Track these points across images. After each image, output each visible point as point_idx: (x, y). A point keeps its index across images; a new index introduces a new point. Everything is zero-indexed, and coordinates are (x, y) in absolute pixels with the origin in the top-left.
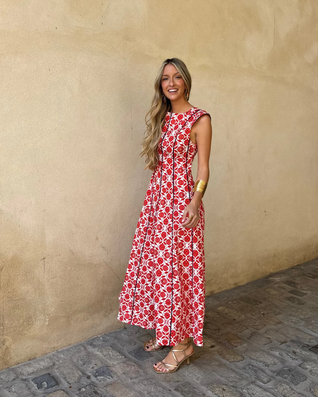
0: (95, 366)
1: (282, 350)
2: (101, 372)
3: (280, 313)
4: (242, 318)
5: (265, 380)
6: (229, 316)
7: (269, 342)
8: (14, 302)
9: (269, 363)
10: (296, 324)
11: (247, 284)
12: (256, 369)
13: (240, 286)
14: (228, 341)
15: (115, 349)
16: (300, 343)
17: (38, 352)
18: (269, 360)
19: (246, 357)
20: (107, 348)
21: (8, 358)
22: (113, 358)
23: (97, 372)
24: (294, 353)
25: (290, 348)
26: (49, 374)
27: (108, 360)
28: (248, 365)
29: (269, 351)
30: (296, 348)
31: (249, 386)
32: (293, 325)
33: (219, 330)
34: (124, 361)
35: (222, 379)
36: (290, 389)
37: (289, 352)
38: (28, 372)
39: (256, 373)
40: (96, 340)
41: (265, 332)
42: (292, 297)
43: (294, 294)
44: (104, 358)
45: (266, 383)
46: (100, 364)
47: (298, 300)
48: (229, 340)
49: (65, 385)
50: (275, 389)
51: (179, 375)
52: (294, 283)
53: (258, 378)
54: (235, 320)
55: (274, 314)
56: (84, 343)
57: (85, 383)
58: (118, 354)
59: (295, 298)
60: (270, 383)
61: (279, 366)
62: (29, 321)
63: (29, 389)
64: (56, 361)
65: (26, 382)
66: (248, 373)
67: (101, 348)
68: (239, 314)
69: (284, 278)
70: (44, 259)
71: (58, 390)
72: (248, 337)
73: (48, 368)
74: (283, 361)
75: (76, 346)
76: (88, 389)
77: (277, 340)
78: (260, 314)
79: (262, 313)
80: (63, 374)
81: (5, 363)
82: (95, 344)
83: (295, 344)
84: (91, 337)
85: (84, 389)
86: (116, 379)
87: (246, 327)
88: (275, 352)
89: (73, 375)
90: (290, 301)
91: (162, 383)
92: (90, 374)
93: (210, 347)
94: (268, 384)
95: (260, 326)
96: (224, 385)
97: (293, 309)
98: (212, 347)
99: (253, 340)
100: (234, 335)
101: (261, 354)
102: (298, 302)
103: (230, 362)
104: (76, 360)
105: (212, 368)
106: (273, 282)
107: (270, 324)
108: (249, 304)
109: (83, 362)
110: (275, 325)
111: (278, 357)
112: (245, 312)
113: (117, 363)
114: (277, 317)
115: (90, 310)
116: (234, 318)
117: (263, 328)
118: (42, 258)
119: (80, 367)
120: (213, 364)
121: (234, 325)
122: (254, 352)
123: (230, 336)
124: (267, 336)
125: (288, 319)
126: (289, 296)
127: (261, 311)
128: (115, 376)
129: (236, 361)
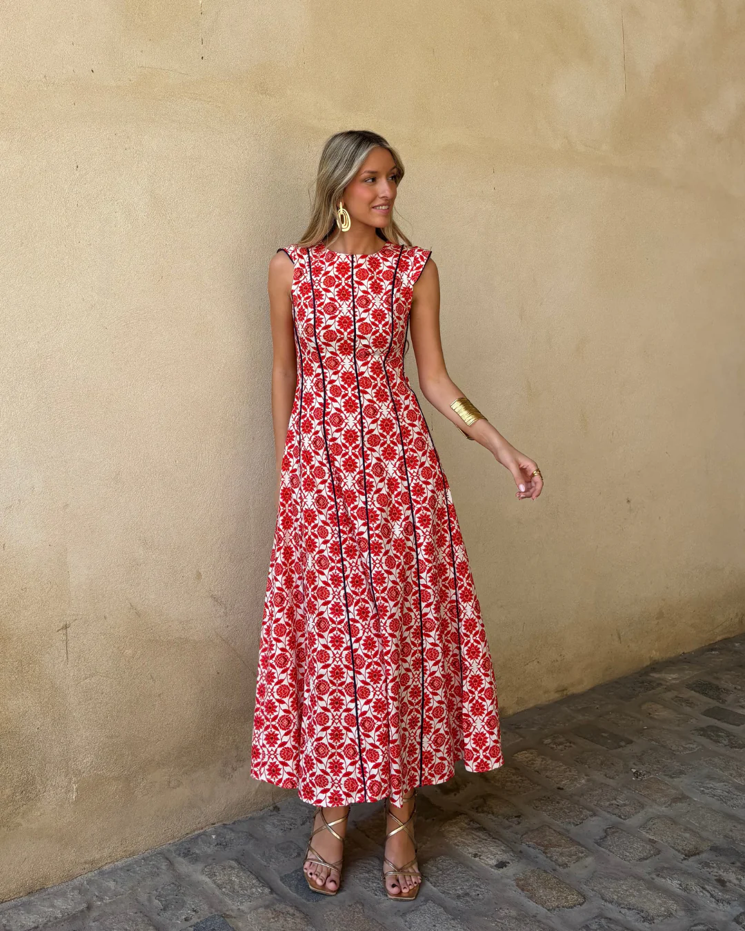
0: (193, 913)
1: (689, 874)
3: (681, 772)
4: (580, 783)
6: (547, 777)
7: (652, 852)
9: (652, 913)
10: (726, 803)
11: (593, 690)
13: (574, 697)
14: (543, 848)
15: (246, 866)
16: (737, 854)
17: (51, 872)
18: (654, 904)
19: (591, 894)
20: (226, 863)
22: (241, 892)
24: (721, 882)
25: (709, 870)
27: (227, 899)
28: (597, 917)
29: (653, 879)
30: (726, 870)
32: (717, 804)
33: (519, 817)
34: (267, 903)
37: (708, 880)
38: (23, 926)
40: (200, 843)
41: (643, 826)
42: (711, 727)
43: (719, 720)
44: (217, 892)
46: (205, 911)
47: (729, 734)
48: (546, 847)
52: (718, 688)
54: (562, 789)
55: (665, 775)
56: (168, 851)
58: (254, 881)
59: (718, 729)
61: (681, 921)
64: (95, 899)
67: (210, 865)
68: (573, 773)
69: (689, 674)
72: (598, 838)
73: (73, 917)
74: (690, 907)
75: (147, 857)
77: (673, 848)
78: (627, 772)
79: (634, 771)
82: (197, 852)
83: (721, 858)
84: (187, 834)
87: (591, 810)
88: (669, 882)
90: (709, 737)
93: (495, 866)
95: (627, 809)
97: (716, 760)
98: (501, 865)
99: (610, 846)
100: (559, 833)
101: (631, 888)
102: (730, 740)
103: (549, 910)
104: (146, 896)
105: (499, 924)
106: (661, 684)
107: (654, 801)
108: (599, 747)
109: (164, 903)
110: (670, 805)
111: (678, 896)
112: (589, 767)
113: (250, 908)
114: (674, 783)
115: (184, 759)
116: (558, 785)
117: (636, 813)
118: (62, 625)
119: (155, 917)
120: (502, 914)
121: (558, 803)
122: (613, 881)
123: (547, 834)
124: (648, 836)
125: (704, 787)
126: (703, 725)
127: (631, 764)
129: (563, 907)
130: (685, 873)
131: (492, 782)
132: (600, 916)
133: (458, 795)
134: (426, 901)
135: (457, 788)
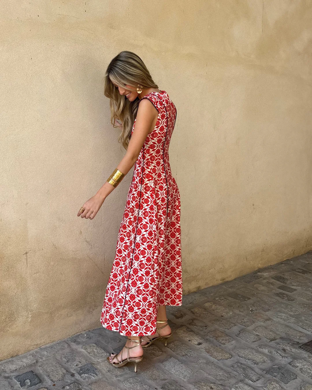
0: (80, 363)
1: (272, 347)
2: (86, 369)
3: (269, 310)
4: (230, 314)
5: (254, 378)
6: (217, 312)
7: (258, 339)
9: (258, 361)
10: (286, 321)
11: (235, 279)
12: (245, 367)
13: (227, 282)
14: (216, 338)
15: (100, 346)
16: (290, 340)
17: (21, 349)
18: (258, 358)
19: (234, 354)
20: (91, 345)
22: (98, 355)
23: (81, 370)
24: (284, 350)
25: (279, 346)
26: (32, 372)
27: (92, 358)
28: (236, 363)
29: (258, 349)
30: (286, 346)
31: (237, 384)
32: (282, 322)
33: (206, 326)
35: (209, 377)
36: (280, 388)
37: (279, 349)
38: (10, 370)
39: (244, 370)
40: (80, 337)
41: (254, 330)
42: (281, 293)
43: (284, 290)
44: (88, 355)
45: (255, 382)
46: (84, 362)
47: (287, 295)
48: (217, 337)
49: (48, 383)
50: (264, 388)
51: (165, 373)
52: (284, 278)
53: (247, 376)
54: (223, 316)
55: (263, 311)
56: (67, 340)
57: (69, 381)
58: (103, 351)
59: (284, 294)
60: (260, 381)
61: (268, 364)
62: (11, 317)
63: (12, 387)
64: (39, 358)
65: (9, 379)
66: (236, 371)
67: (85, 345)
68: (227, 310)
69: (273, 273)
70: (26, 253)
71: (42, 388)
72: (236, 334)
73: (31, 366)
74: (272, 359)
75: (59, 343)
76: (72, 387)
77: (266, 338)
78: (248, 310)
79: (251, 309)
80: (46, 372)
82: (79, 341)
83: (284, 341)
84: (75, 334)
85: (68, 387)
86: (101, 377)
87: (234, 324)
88: (264, 350)
89: (57, 373)
90: (280, 297)
91: (148, 381)
92: (74, 372)
93: (197, 344)
94: (257, 382)
95: (248, 323)
96: (211, 383)
97: (282, 305)
98: (200, 344)
99: (241, 337)
100: (222, 332)
101: (250, 352)
102: (288, 298)
103: (218, 360)
104: (60, 357)
105: (199, 365)
106: (262, 277)
107: (258, 320)
108: (237, 300)
109: (67, 359)
110: (264, 322)
111: (268, 355)
112: (233, 308)
113: (102, 361)
114: (266, 314)
115: (74, 306)
116: (221, 315)
117: (251, 325)
119: (64, 364)
120: (200, 361)
121: (221, 321)
122: (243, 350)
123: (217, 333)
124: (256, 333)
125: (277, 315)
126: (278, 292)
127: (250, 307)
128: (99, 374)
129: (224, 359)
130: (270, 347)
131: (196, 314)
132: (238, 362)
133: (182, 319)
134: (171, 357)
135: (182, 316)
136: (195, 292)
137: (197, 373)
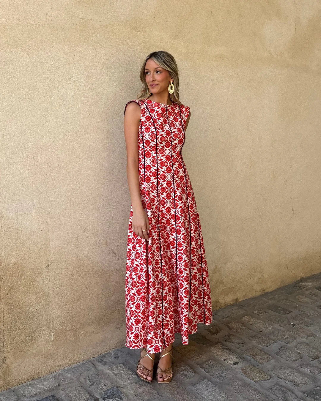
0: (105, 386)
1: (314, 366)
2: (111, 393)
3: (312, 324)
4: (269, 329)
6: (255, 327)
7: (299, 358)
8: (15, 315)
9: (299, 382)
11: (275, 290)
12: (284, 389)
13: (267, 293)
14: (253, 356)
15: (127, 366)
17: (42, 370)
18: (299, 379)
19: (273, 375)
20: (118, 365)
21: (10, 377)
22: (125, 377)
23: (106, 394)
26: (53, 396)
27: (119, 380)
28: (275, 385)
29: (299, 369)
33: (243, 343)
34: (136, 381)
38: (30, 394)
39: (283, 393)
40: (107, 357)
41: (296, 347)
44: (115, 377)
46: (110, 385)
48: (255, 356)
51: (197, 397)
53: (286, 400)
54: (262, 332)
55: (305, 325)
56: (93, 360)
58: (130, 372)
61: (310, 386)
62: (32, 336)
64: (62, 381)
66: (275, 394)
67: (112, 366)
68: (266, 325)
69: (316, 283)
70: (48, 266)
72: (276, 352)
73: (52, 389)
74: (315, 380)
75: (84, 363)
77: (308, 356)
78: (289, 325)
79: (292, 324)
80: (68, 397)
81: (6, 383)
82: (106, 361)
84: (101, 353)
87: (274, 340)
88: (306, 370)
89: (79, 397)
92: (98, 397)
93: (233, 364)
95: (289, 339)
98: (236, 363)
99: (281, 355)
100: (260, 350)
101: (290, 372)
103: (255, 382)
104: (84, 380)
105: (234, 388)
106: (304, 287)
107: (300, 336)
108: (277, 314)
109: (92, 382)
110: (307, 338)
111: (310, 376)
112: (273, 323)
113: (129, 384)
114: (309, 329)
115: (100, 322)
116: (260, 330)
117: (293, 341)
118: (47, 264)
119: (88, 388)
120: (236, 384)
121: (260, 337)
122: (282, 370)
123: (255, 350)
124: (297, 351)
127: (291, 321)
128: (125, 399)
129: (261, 381)
130: (312, 366)
131: (232, 329)
132: (277, 384)
133: (218, 335)
134: (204, 379)
135: (217, 332)
136: (232, 305)
137: (232, 396)
